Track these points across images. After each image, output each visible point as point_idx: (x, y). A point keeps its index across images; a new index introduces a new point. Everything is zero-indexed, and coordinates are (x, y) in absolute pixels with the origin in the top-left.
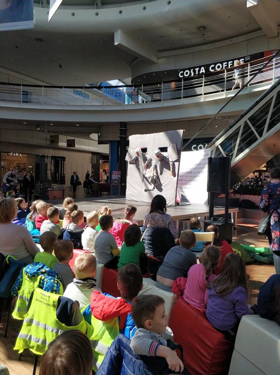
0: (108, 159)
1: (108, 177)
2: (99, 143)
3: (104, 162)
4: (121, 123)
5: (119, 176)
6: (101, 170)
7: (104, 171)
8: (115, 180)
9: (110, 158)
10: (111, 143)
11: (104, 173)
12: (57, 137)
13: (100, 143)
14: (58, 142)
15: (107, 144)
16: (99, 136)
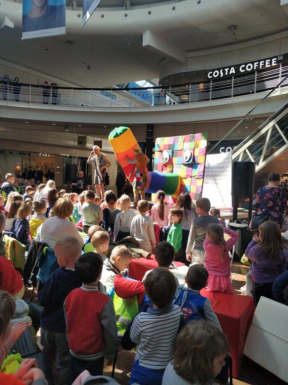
4: (148, 125)
12: (85, 138)
14: (85, 144)
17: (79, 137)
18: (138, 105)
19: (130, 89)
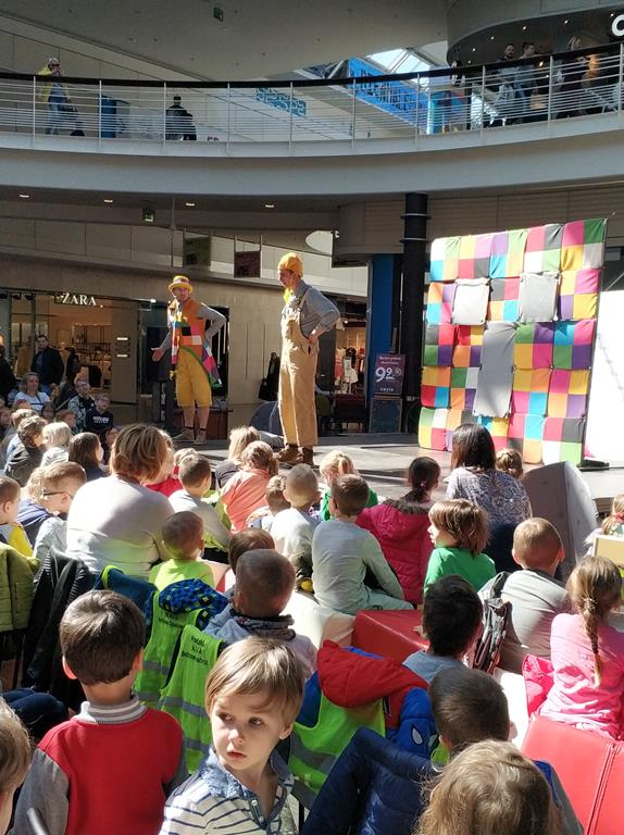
0: (364, 317)
1: (360, 375)
2: (336, 264)
3: (350, 325)
4: (409, 195)
5: (399, 371)
6: (341, 352)
7: (351, 354)
8: (385, 383)
9: (369, 311)
10: (376, 262)
11: (348, 362)
12: (205, 245)
13: (339, 261)
14: (207, 262)
15: (363, 265)
16: (335, 240)
17: (188, 243)
18: (378, 132)
19: (350, 81)
